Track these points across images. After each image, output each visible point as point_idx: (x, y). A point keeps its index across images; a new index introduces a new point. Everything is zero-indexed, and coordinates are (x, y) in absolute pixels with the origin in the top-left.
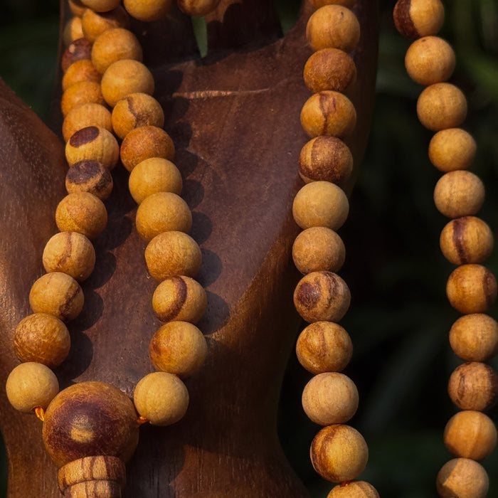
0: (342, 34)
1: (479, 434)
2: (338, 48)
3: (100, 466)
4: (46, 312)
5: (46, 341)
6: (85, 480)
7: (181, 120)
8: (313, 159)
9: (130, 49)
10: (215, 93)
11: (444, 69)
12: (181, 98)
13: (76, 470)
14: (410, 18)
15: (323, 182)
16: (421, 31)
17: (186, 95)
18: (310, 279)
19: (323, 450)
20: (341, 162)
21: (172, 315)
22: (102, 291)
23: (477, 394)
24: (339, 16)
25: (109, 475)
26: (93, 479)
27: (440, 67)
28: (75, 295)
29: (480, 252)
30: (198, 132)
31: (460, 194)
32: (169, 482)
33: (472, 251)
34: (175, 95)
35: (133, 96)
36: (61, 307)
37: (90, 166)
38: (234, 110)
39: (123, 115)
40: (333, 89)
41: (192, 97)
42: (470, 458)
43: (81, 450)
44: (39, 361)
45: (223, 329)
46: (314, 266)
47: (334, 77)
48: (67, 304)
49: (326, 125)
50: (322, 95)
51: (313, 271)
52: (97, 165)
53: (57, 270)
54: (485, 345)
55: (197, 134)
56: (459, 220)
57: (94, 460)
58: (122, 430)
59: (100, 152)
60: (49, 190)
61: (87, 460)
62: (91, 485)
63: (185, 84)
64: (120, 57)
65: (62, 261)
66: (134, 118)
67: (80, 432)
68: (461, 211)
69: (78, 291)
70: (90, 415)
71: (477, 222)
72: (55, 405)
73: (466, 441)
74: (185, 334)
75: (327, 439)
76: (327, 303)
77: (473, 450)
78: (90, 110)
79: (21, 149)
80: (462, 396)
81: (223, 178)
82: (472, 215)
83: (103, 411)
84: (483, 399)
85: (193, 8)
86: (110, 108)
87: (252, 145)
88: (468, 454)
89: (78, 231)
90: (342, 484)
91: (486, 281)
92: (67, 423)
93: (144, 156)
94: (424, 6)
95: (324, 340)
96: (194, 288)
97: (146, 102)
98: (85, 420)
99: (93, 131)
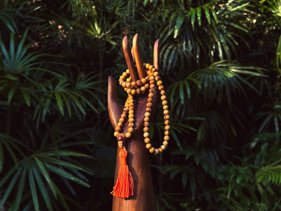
0: (152, 96)
2: (151, 98)
3: (121, 142)
4: (119, 126)
5: (118, 129)
10: (141, 102)
11: (165, 99)
13: (119, 142)
16: (162, 95)
17: (139, 102)
18: (145, 123)
19: (145, 140)
20: (150, 110)
21: (130, 127)
22: (125, 124)
24: (151, 94)
28: (122, 125)
29: (168, 119)
31: (166, 112)
37: (125, 111)
38: (142, 104)
39: (130, 105)
40: (150, 102)
43: (120, 140)
44: (118, 131)
46: (146, 121)
49: (149, 106)
54: (168, 129)
56: (166, 115)
58: (124, 138)
59: (127, 109)
60: (121, 113)
62: (120, 144)
64: (131, 99)
65: (121, 121)
67: (120, 138)
71: (168, 115)
72: (118, 136)
74: (131, 129)
76: (146, 125)
80: (165, 134)
81: (139, 112)
83: (122, 136)
85: (138, 93)
86: (129, 104)
87: (143, 108)
88: (166, 140)
89: (123, 118)
90: (147, 144)
91: (168, 122)
92: (118, 138)
93: (131, 110)
94: (162, 92)
95: (146, 129)
96: (132, 124)
97: (132, 104)
98: (120, 137)
99: (126, 107)
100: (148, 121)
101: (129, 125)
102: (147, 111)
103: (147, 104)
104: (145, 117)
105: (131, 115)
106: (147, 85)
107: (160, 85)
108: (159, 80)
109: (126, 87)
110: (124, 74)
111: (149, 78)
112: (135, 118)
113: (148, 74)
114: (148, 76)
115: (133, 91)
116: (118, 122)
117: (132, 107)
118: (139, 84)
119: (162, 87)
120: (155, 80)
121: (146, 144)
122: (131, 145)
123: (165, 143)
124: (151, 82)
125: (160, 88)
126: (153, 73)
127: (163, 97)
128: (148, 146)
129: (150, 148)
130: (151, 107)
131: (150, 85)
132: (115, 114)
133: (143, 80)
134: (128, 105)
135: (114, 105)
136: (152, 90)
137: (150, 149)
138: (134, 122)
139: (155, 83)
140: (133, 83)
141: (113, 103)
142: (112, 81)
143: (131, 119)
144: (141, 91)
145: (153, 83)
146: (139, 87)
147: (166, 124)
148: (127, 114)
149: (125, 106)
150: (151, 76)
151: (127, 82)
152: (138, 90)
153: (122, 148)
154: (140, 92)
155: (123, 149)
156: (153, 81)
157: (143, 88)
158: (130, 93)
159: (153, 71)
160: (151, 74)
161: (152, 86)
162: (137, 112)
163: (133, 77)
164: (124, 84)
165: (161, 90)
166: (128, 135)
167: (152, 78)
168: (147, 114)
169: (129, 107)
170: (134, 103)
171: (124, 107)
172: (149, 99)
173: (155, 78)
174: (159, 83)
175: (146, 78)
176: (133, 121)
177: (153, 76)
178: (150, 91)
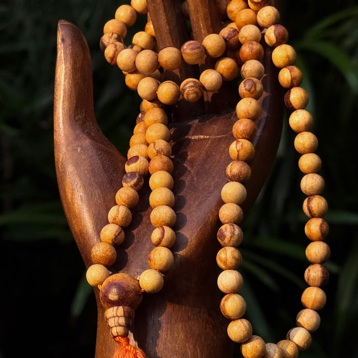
0: (250, 112)
1: (315, 298)
2: (248, 118)
3: (120, 310)
4: (106, 242)
5: (103, 255)
6: (114, 317)
7: (184, 150)
8: (231, 172)
9: (160, 118)
10: (202, 137)
11: (306, 125)
12: (188, 138)
13: (111, 312)
14: (290, 101)
15: (235, 182)
16: (296, 107)
17: (190, 137)
18: (223, 227)
19: (224, 305)
20: (243, 173)
21: (158, 244)
22: (135, 232)
23: (315, 279)
24: (249, 103)
25: (124, 314)
26: (117, 316)
27: (303, 125)
28: (119, 234)
29: (319, 212)
30: (190, 156)
31: (310, 185)
32: (159, 318)
33: (315, 212)
34: (186, 137)
35: (156, 141)
36: (112, 239)
37: (133, 174)
38: (207, 145)
39: (152, 150)
40: (244, 138)
41: (193, 138)
42: (311, 309)
43: (113, 304)
44: (101, 264)
45: (185, 250)
46: (227, 221)
47: (244, 133)
48: (115, 238)
49: (238, 156)
50: (238, 141)
51: (227, 223)
52: (136, 174)
53: (113, 223)
54: (319, 256)
55: (189, 157)
56: (311, 197)
57: (118, 308)
58: (131, 295)
59: (139, 168)
60: (115, 185)
61: (115, 308)
62: (117, 318)
63: (191, 132)
64: (155, 122)
65: (115, 219)
66: (156, 152)
67: (113, 296)
68: (311, 193)
69: (121, 232)
70: (117, 288)
71: (319, 198)
72: (105, 284)
73: (308, 301)
74: (162, 252)
75: (226, 300)
76: (230, 238)
77: (313, 305)
78: (138, 147)
79: (103, 167)
80: (309, 280)
81: (195, 179)
82: (317, 194)
83: (123, 287)
84: (318, 282)
85: (188, 99)
86: (148, 145)
87: (211, 163)
88: (310, 307)
89: (124, 205)
90: (234, 320)
91: (321, 226)
92: (107, 291)
93: (157, 170)
94: (296, 96)
95: (227, 255)
96: (168, 232)
97: (162, 144)
98: (114, 290)
99: (136, 158)
100: (239, 222)
101: (156, 235)
102: (234, 178)
103: (234, 148)
104: (221, 203)
105: (160, 194)
106: (226, 64)
107: (285, 66)
108: (280, 41)
109: (134, 70)
110: (123, 13)
111: (236, 32)
112: (176, 205)
113: (230, 16)
114: (233, 25)
115: (166, 90)
116: (101, 221)
117: (165, 159)
118: (194, 57)
119: (296, 71)
120: (262, 41)
121: (228, 320)
122: (160, 324)
123: (308, 318)
124: (246, 50)
125: (285, 76)
126: (256, 12)
127: (299, 118)
128: (237, 330)
129: (247, 340)
130: (249, 161)
131: (240, 63)
132: (87, 187)
133: (212, 42)
134: (144, 147)
135: (81, 146)
136: (254, 84)
137: (246, 342)
138: (176, 225)
139: (265, 53)
140: (168, 54)
141: (77, 138)
142: (72, 44)
143: (161, 212)
144: (202, 87)
145: (258, 57)
146: (195, 71)
147: (314, 237)
148: (143, 189)
149: (132, 153)
150: (246, 24)
151: (135, 48)
152: (188, 84)
153: (125, 336)
154: (196, 93)
155: (128, 341)
156: (257, 47)
157: (209, 78)
158: (154, 99)
159: (255, 3)
160: (246, 14)
161: (251, 67)
162: (187, 179)
163: (165, 28)
164: (124, 57)
165: (292, 86)
166: (149, 280)
167: (249, 31)
168: (232, 190)
169: (149, 160)
170: (167, 139)
171: (125, 160)
172: (241, 126)
173: (263, 35)
174: (282, 54)
175: (225, 32)
176: (172, 219)
177: (256, 24)
178: (242, 88)
